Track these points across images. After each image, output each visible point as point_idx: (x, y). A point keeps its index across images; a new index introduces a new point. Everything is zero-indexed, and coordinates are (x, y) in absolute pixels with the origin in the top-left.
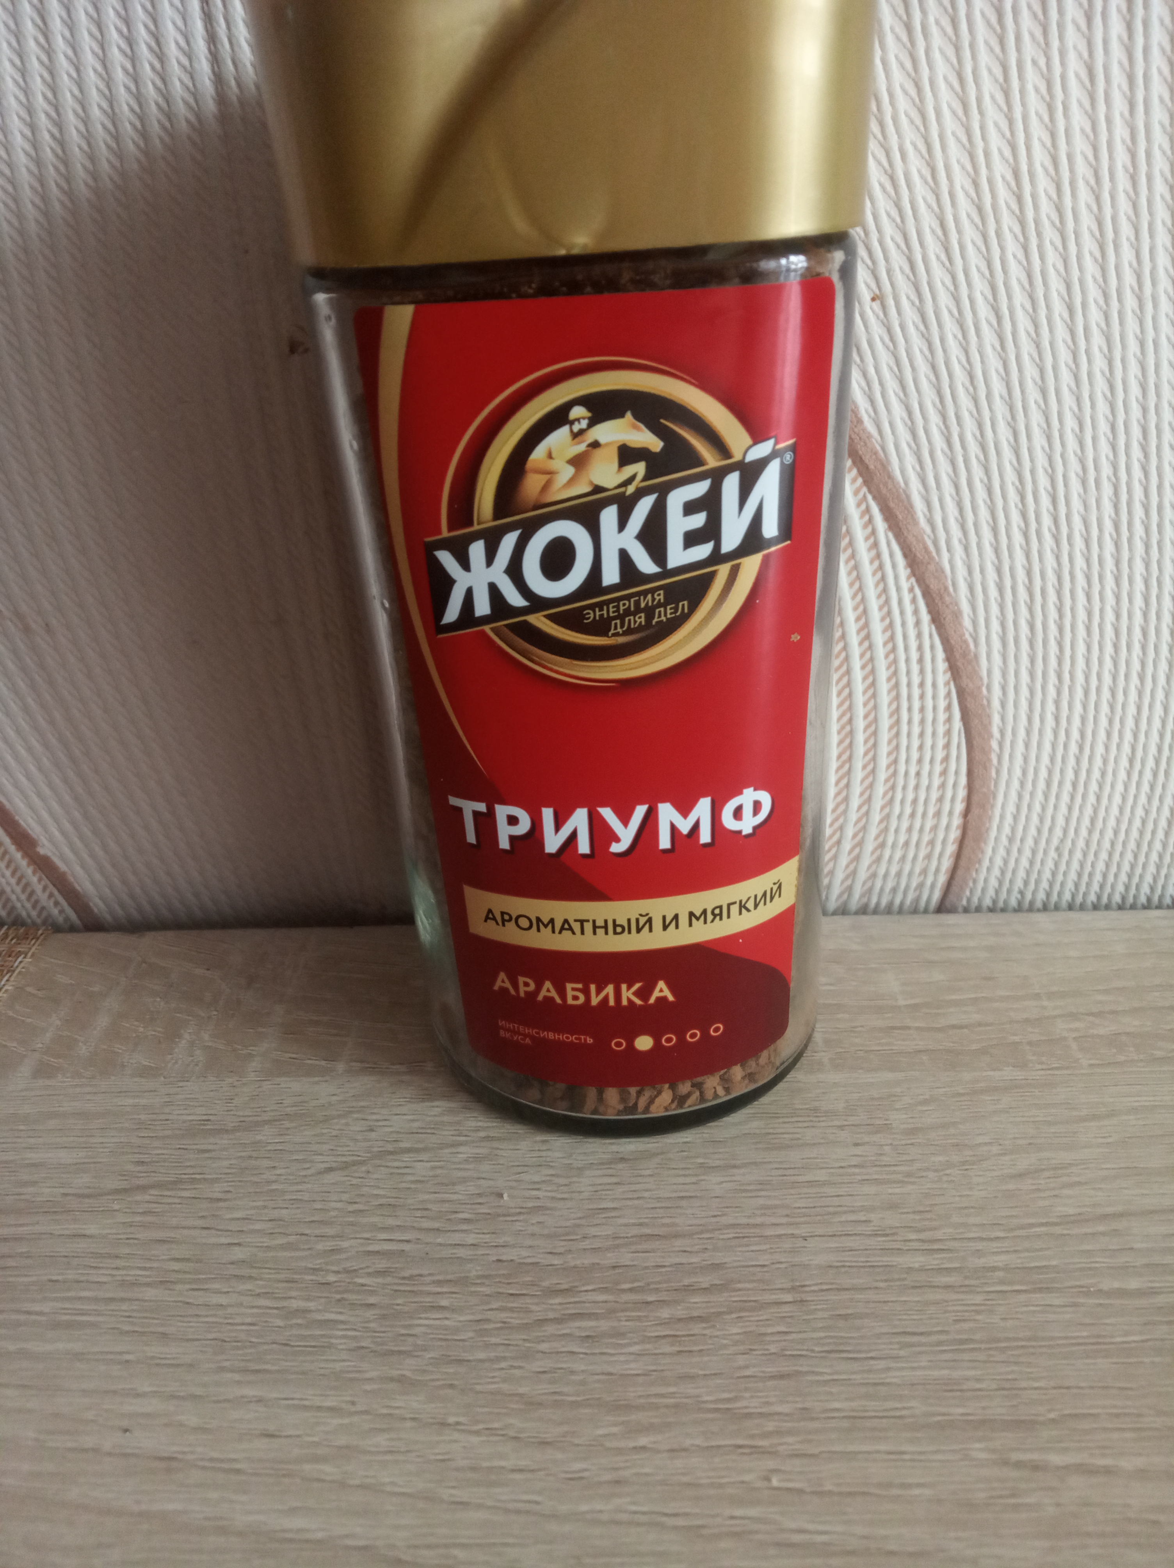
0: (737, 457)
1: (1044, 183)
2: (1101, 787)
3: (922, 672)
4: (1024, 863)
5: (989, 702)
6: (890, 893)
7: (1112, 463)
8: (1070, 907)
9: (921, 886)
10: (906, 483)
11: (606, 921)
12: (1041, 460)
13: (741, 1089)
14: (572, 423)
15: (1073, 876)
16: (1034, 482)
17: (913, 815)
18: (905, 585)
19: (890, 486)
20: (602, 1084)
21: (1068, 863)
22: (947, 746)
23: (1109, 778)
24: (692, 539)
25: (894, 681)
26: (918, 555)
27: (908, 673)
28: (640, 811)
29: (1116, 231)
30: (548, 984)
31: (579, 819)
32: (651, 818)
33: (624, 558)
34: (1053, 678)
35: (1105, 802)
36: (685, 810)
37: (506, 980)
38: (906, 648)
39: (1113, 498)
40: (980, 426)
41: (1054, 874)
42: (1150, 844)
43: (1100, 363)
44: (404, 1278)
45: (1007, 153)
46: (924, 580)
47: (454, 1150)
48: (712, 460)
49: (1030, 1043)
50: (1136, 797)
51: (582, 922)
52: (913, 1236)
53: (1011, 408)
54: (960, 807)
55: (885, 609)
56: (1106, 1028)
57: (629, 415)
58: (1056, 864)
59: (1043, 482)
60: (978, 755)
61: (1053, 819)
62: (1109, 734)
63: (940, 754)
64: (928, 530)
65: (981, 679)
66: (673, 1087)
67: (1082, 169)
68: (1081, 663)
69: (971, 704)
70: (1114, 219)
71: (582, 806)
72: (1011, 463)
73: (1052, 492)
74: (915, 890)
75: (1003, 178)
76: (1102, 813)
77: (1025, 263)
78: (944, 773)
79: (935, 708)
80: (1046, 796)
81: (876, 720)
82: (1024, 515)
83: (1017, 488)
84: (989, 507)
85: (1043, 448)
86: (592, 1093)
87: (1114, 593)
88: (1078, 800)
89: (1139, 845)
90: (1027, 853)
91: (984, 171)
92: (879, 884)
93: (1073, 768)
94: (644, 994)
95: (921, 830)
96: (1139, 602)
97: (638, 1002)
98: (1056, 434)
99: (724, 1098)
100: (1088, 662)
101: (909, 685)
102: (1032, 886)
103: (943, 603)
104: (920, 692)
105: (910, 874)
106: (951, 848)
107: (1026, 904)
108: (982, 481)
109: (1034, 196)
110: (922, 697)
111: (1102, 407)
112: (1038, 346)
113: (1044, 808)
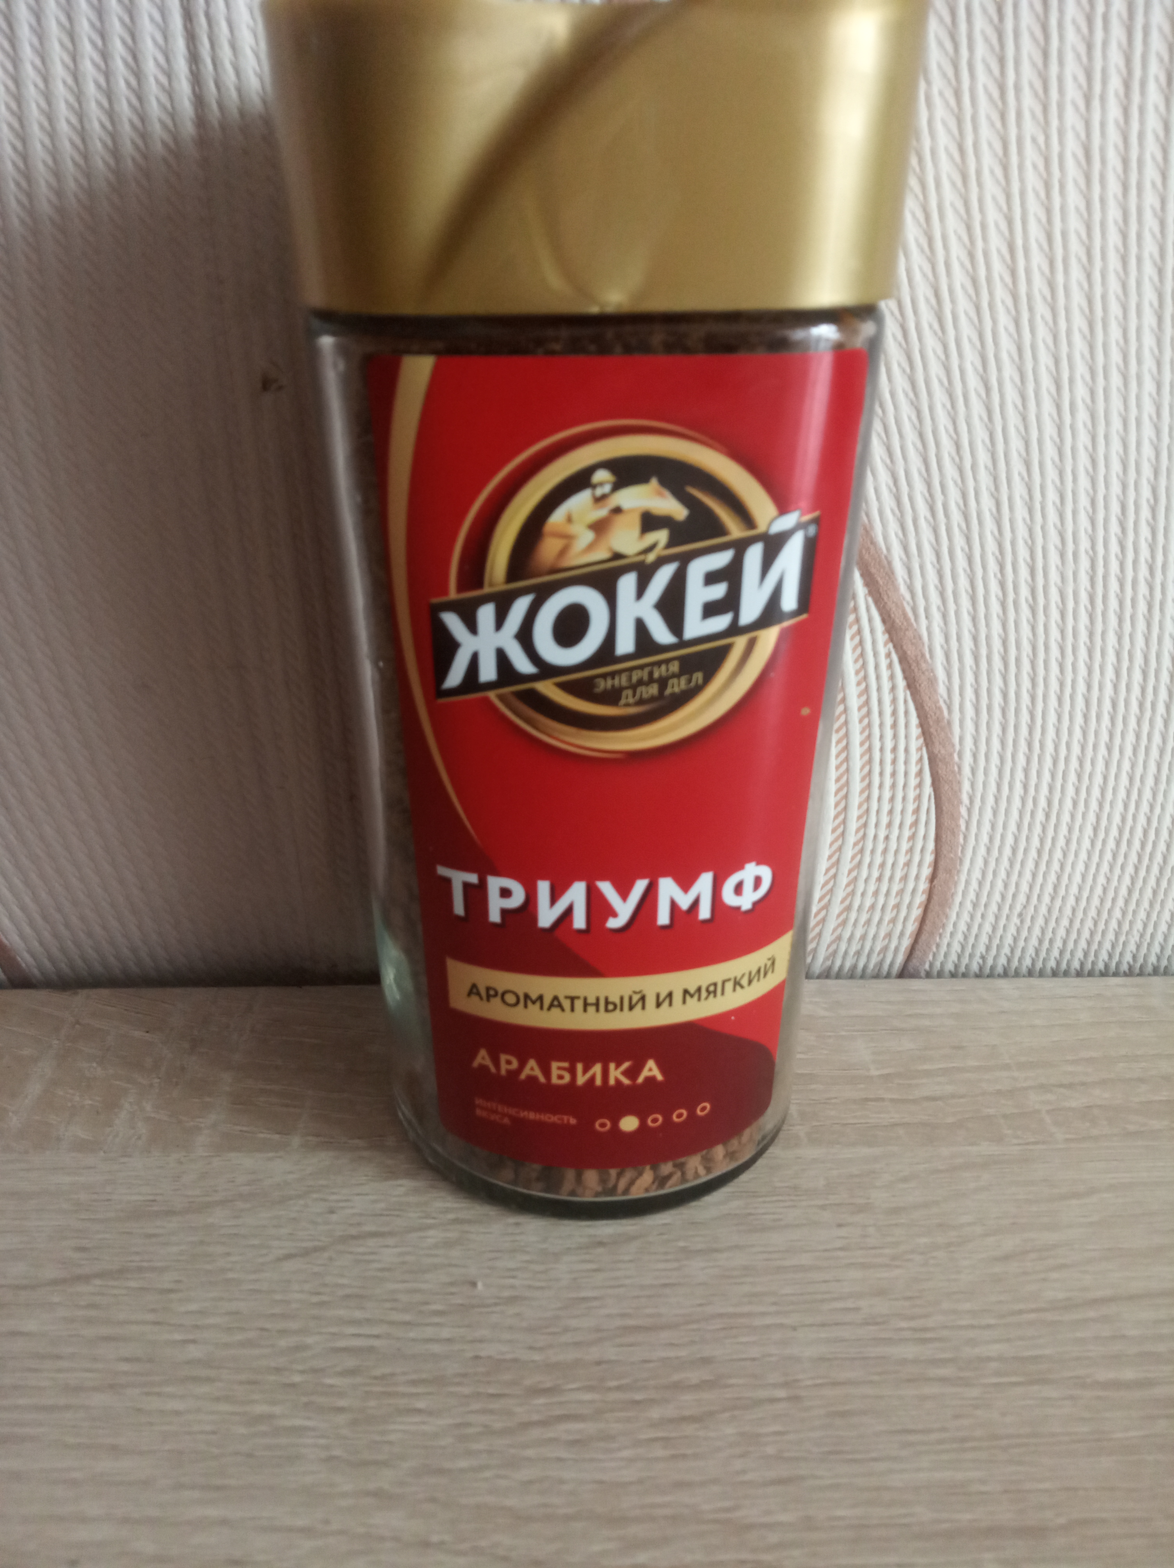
0: (761, 528)
1: (1038, 259)
2: (1065, 855)
3: (895, 736)
4: (987, 928)
5: (959, 768)
6: (854, 956)
7: (1090, 536)
8: (1030, 973)
9: (885, 949)
10: (888, 549)
11: (598, 999)
12: (1022, 531)
13: (722, 1167)
14: (594, 487)
15: (1034, 942)
16: (1014, 553)
17: (879, 879)
18: (882, 650)
19: (872, 551)
20: (580, 1165)
21: (1030, 929)
22: (917, 811)
23: (1074, 846)
24: (711, 610)
25: (867, 745)
26: (897, 621)
27: (882, 737)
28: (640, 886)
29: (1105, 309)
30: (532, 1063)
31: (577, 893)
32: (650, 894)
33: (641, 628)
34: (1023, 747)
35: (1068, 869)
36: (686, 885)
37: (487, 1057)
38: (881, 713)
39: (1090, 571)
40: (964, 495)
41: (1015, 940)
42: (1110, 912)
43: (1083, 438)
44: (376, 1378)
45: (1003, 226)
46: (902, 647)
47: (422, 1234)
48: (736, 530)
49: (1005, 1116)
50: (1098, 865)
51: (572, 999)
52: (904, 1324)
53: (996, 479)
54: (926, 871)
55: (862, 674)
56: (1077, 1101)
57: (654, 482)
58: (1018, 931)
59: (1023, 553)
60: (946, 822)
61: (1017, 885)
62: (1075, 803)
63: (909, 819)
64: (908, 596)
65: (953, 746)
66: (654, 1168)
67: (1075, 247)
68: (1051, 733)
69: (942, 771)
70: (1104, 297)
71: (580, 879)
72: (992, 533)
73: (1031, 563)
74: (879, 954)
75: (999, 251)
76: (1065, 880)
77: (1016, 336)
78: (912, 837)
79: (906, 774)
80: (1012, 863)
81: (847, 783)
82: (1002, 585)
83: (997, 558)
84: (969, 576)
85: (1024, 520)
86: (570, 1174)
87: (1086, 664)
88: (1043, 867)
89: (1099, 913)
90: (991, 918)
91: (980, 244)
92: (843, 947)
93: (1039, 835)
94: (632, 1073)
95: (888, 894)
96: (1110, 673)
97: (626, 1081)
98: (1038, 506)
99: (704, 1178)
100: (1058, 732)
101: (882, 749)
102: (994, 952)
103: (919, 669)
104: (893, 756)
105: (875, 937)
106: (917, 912)
107: (987, 971)
108: (962, 550)
109: (1028, 271)
110: (894, 762)
111: (1084, 482)
112: (1024, 419)
113: (1008, 875)
